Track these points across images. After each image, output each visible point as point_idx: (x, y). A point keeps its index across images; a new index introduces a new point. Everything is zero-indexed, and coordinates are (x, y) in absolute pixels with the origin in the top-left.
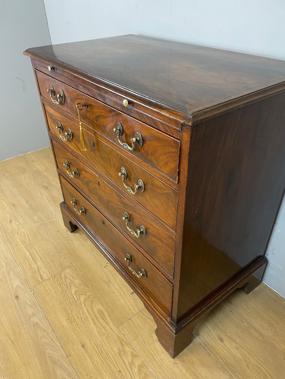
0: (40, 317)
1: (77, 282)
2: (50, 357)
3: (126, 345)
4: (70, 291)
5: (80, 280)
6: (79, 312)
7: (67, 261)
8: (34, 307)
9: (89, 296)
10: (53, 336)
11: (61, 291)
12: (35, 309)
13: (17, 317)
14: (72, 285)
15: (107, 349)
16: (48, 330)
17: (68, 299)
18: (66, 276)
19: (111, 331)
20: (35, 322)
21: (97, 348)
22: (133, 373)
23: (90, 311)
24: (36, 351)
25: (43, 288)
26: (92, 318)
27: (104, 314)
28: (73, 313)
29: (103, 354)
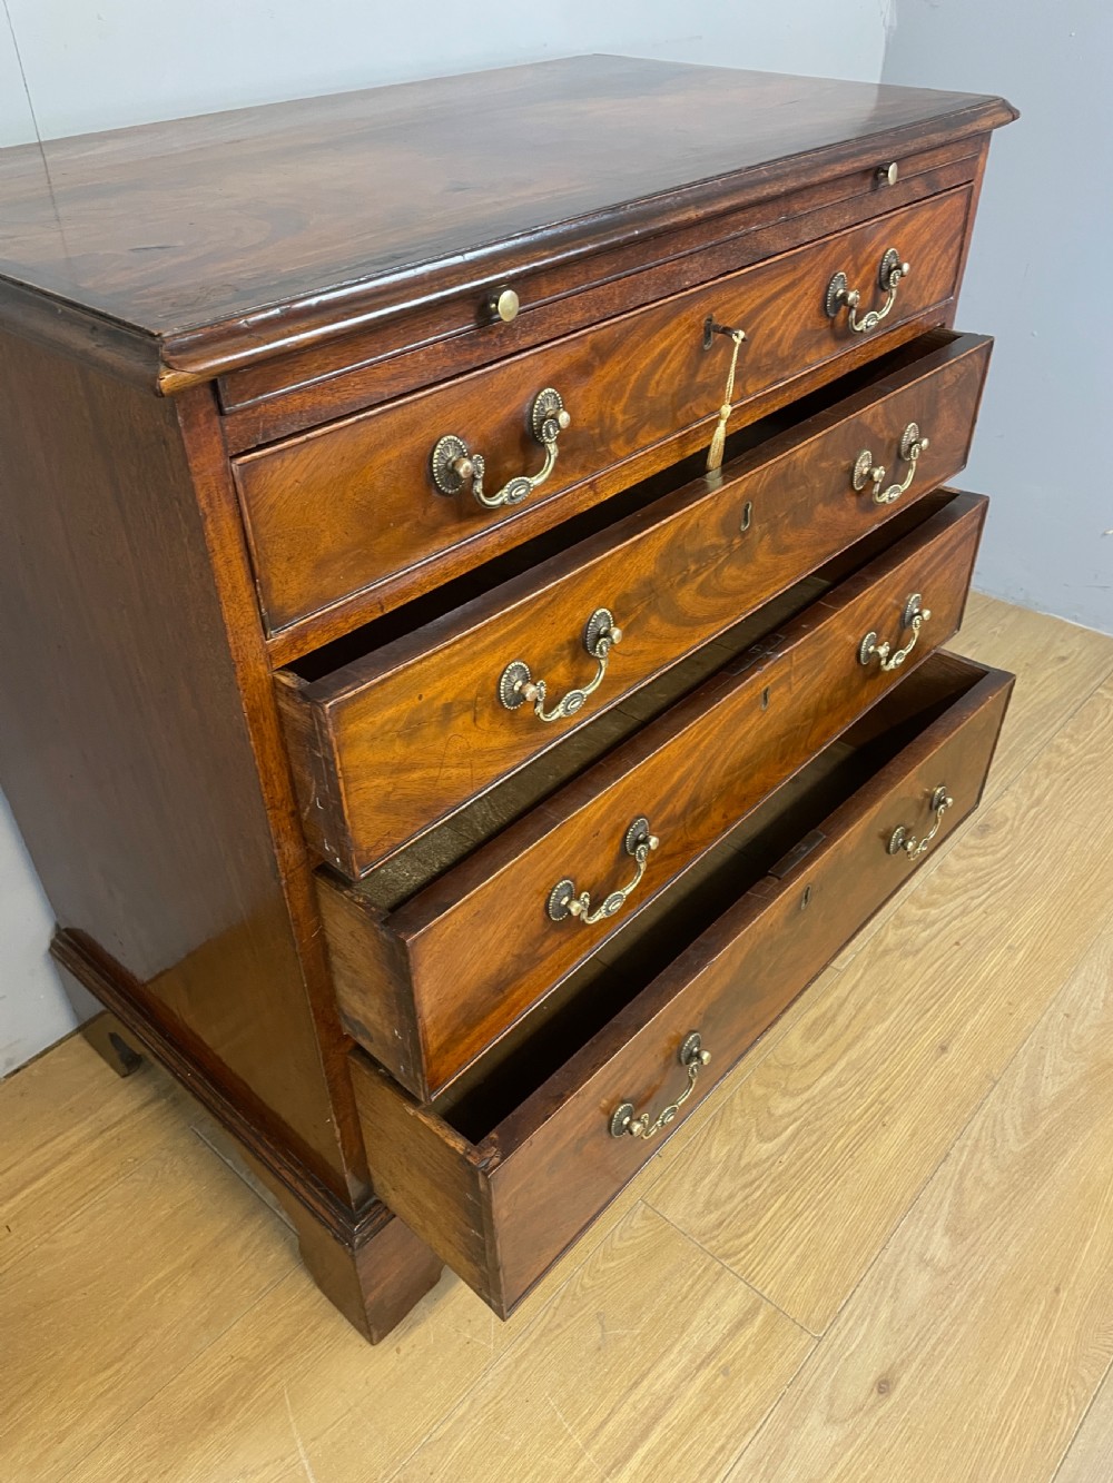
0: (921, 1231)
1: (719, 1151)
2: (1027, 1134)
3: (884, 944)
4: (771, 1161)
5: (708, 1143)
6: (843, 1098)
7: (621, 1238)
8: (896, 1272)
9: (768, 1086)
10: (961, 1150)
11: (783, 1197)
12: (898, 1269)
13: (963, 1329)
14: (743, 1163)
15: (918, 986)
16: (951, 1179)
17: (807, 1156)
18: (708, 1204)
19: (861, 988)
20: (946, 1241)
21: (928, 1010)
22: (945, 917)
23: (821, 1064)
24: (1035, 1186)
25: (797, 1280)
26: (845, 1052)
27: (817, 1019)
28: (853, 1116)
29: (937, 990)
